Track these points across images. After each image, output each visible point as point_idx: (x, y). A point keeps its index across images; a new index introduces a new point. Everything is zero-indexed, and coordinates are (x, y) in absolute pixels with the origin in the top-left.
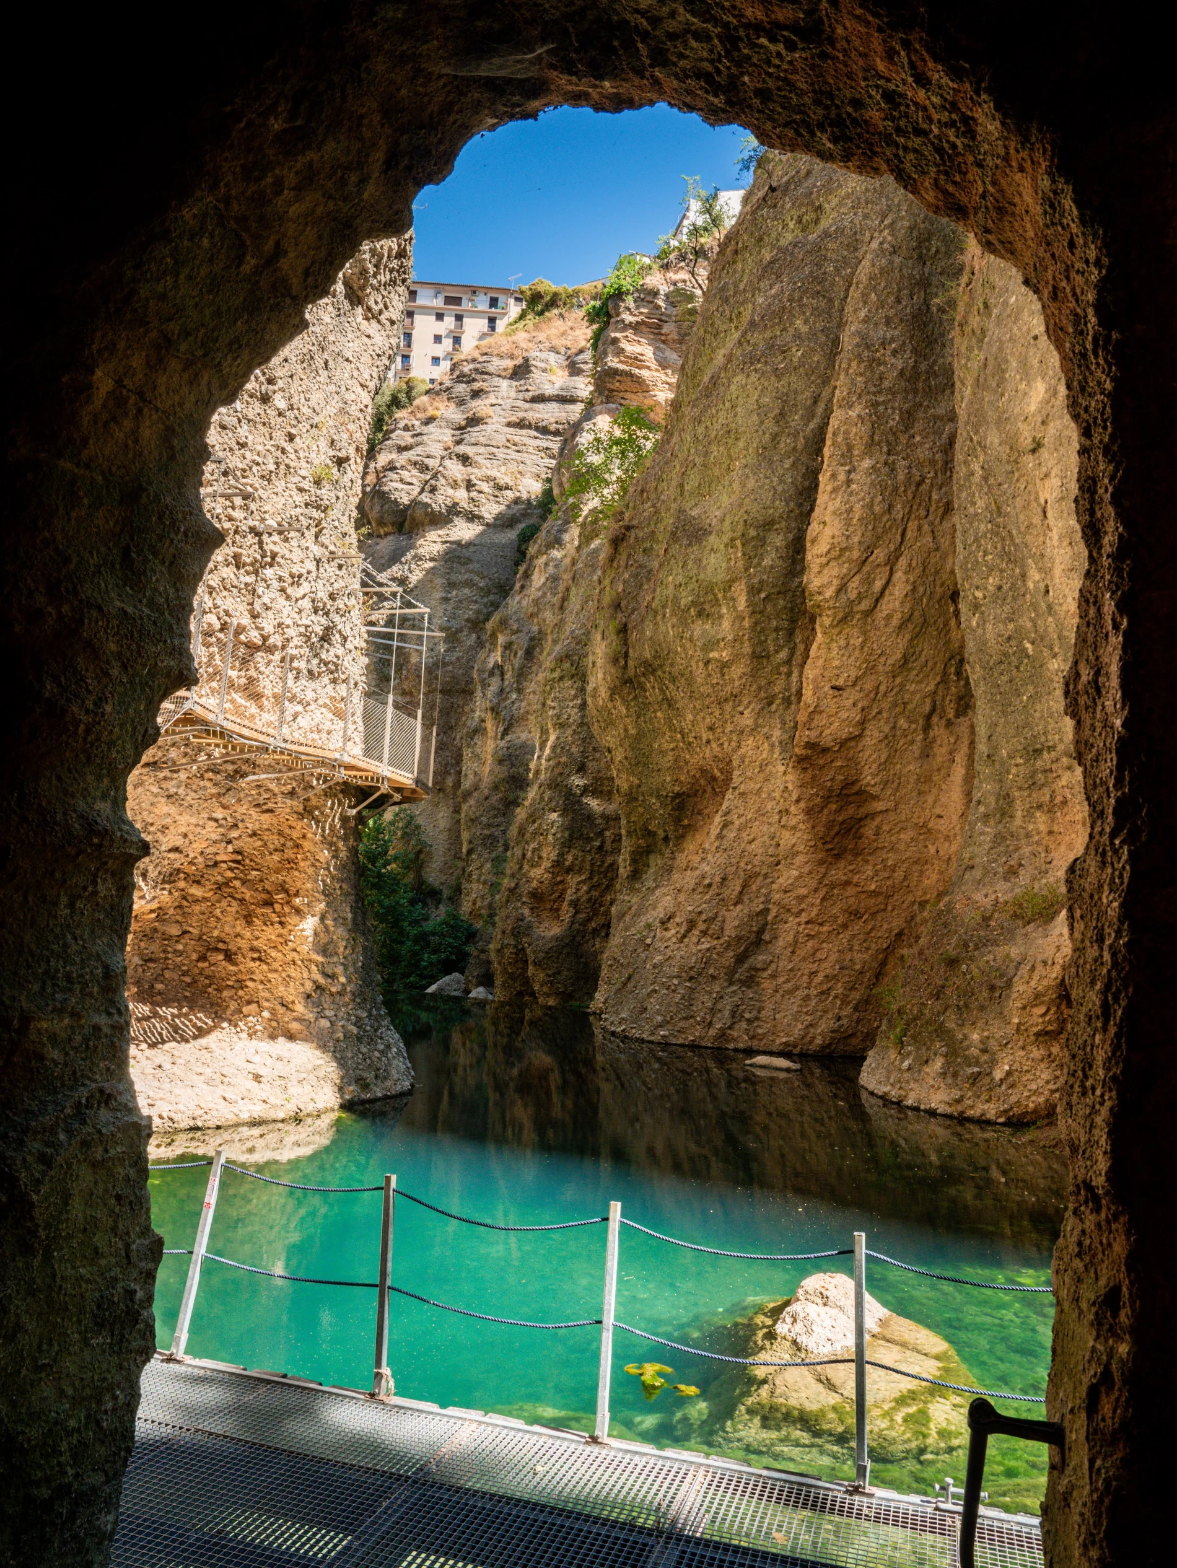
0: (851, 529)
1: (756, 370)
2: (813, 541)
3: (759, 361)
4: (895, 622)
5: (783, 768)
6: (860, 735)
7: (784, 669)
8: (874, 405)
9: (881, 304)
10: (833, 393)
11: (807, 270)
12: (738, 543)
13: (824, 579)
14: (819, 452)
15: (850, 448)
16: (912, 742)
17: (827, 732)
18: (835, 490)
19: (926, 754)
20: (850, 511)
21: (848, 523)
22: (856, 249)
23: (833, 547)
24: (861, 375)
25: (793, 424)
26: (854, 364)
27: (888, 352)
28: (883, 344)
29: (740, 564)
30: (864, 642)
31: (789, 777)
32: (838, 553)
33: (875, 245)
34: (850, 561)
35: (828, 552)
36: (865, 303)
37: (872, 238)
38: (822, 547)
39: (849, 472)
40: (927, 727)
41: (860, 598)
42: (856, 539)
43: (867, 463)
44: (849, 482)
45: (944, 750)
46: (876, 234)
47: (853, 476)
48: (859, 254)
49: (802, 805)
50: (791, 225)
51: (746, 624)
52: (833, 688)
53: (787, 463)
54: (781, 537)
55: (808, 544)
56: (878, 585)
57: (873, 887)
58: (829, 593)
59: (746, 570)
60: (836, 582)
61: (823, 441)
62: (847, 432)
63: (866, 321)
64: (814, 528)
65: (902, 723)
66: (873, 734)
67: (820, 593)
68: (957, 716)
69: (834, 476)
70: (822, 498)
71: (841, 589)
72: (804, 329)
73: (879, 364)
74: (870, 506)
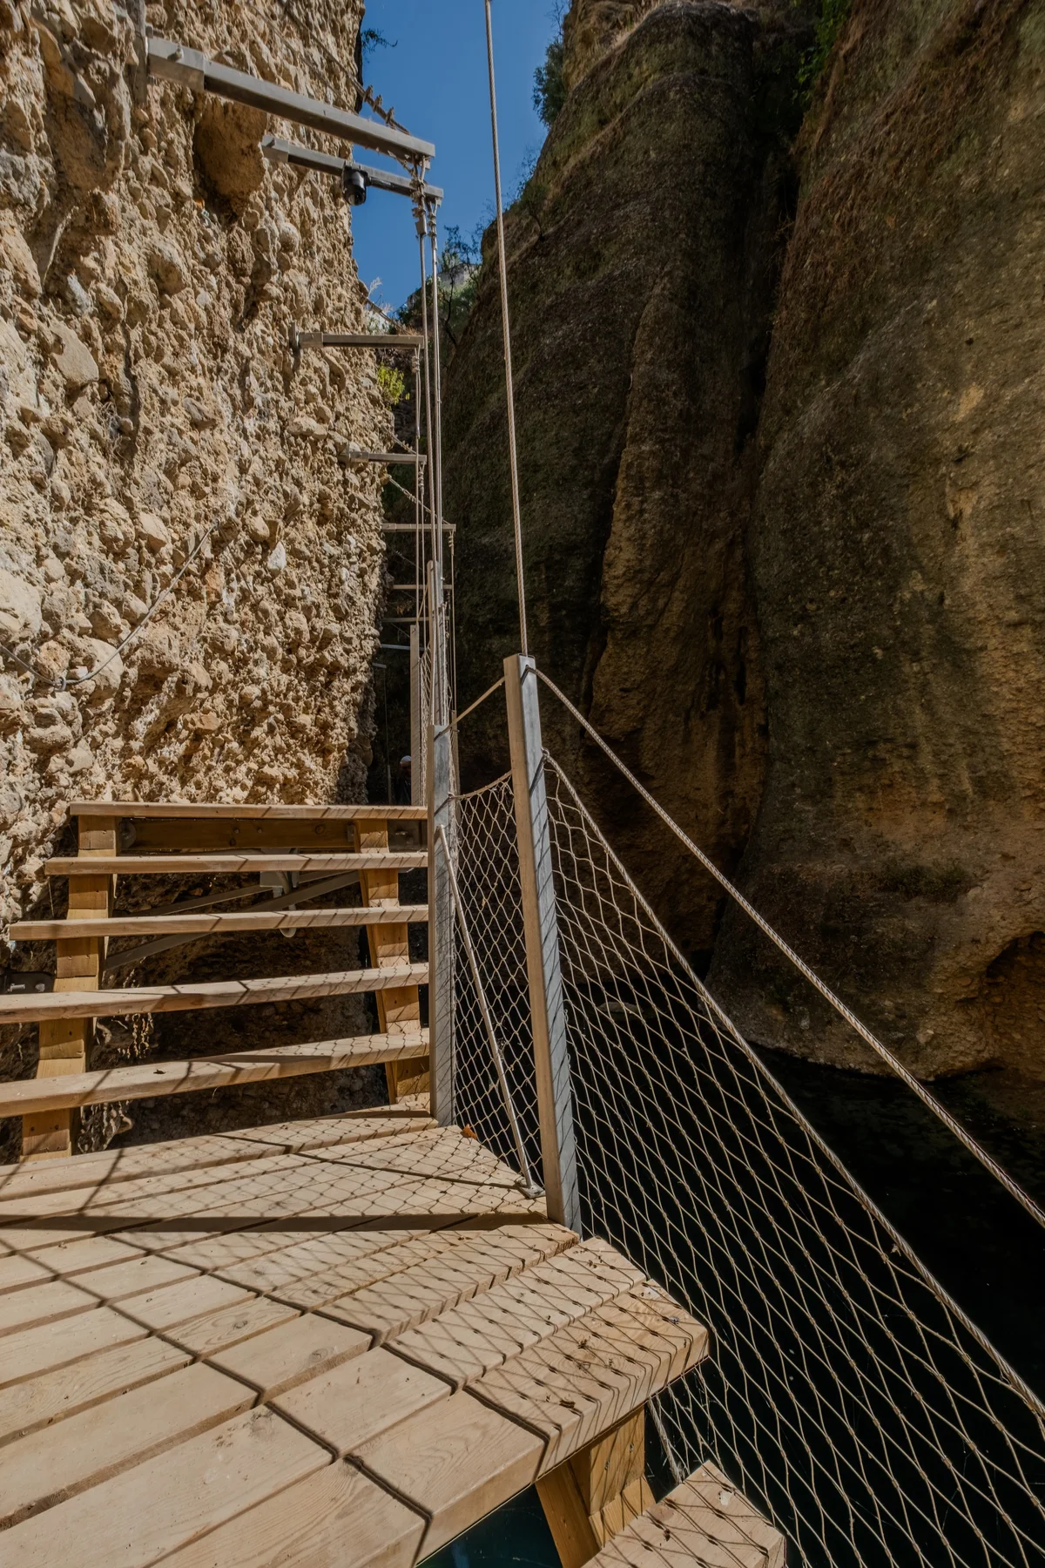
0: (644, 554)
1: (553, 406)
2: (609, 565)
3: (556, 397)
4: (672, 634)
5: (573, 757)
6: (641, 729)
7: (575, 676)
8: (661, 441)
9: (662, 349)
10: (625, 430)
11: (596, 312)
12: (542, 567)
13: (620, 598)
14: (612, 484)
15: (642, 480)
16: (676, 733)
17: (617, 726)
18: (629, 519)
19: (687, 740)
20: (643, 537)
21: (642, 548)
22: (641, 294)
23: (628, 568)
24: (651, 412)
25: (590, 458)
26: (645, 403)
27: (671, 394)
28: (667, 386)
29: (544, 585)
30: (648, 651)
31: (580, 764)
32: (633, 575)
33: (657, 290)
34: (641, 582)
35: (624, 574)
36: (651, 345)
37: (655, 283)
38: (619, 570)
39: (642, 502)
40: (687, 719)
41: (648, 613)
42: (648, 563)
43: (657, 495)
44: (642, 512)
45: (699, 737)
46: (658, 280)
47: (645, 506)
48: (644, 298)
49: (593, 787)
50: (568, 272)
51: (547, 638)
52: (622, 690)
53: (585, 494)
54: (581, 561)
55: (605, 568)
56: (661, 603)
57: (650, 848)
58: (624, 610)
59: (550, 590)
60: (629, 600)
61: (616, 474)
62: (640, 465)
63: (652, 362)
64: (610, 553)
65: (671, 717)
66: (651, 726)
67: (616, 610)
68: (708, 710)
69: (628, 506)
70: (617, 527)
71: (634, 606)
72: (598, 368)
73: (664, 404)
74: (661, 532)
